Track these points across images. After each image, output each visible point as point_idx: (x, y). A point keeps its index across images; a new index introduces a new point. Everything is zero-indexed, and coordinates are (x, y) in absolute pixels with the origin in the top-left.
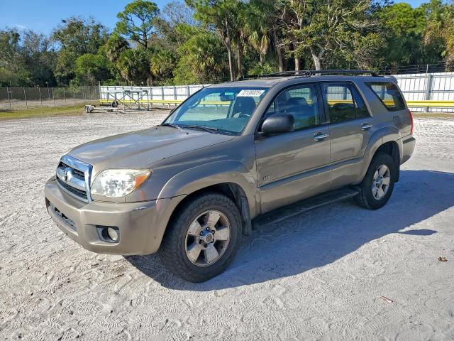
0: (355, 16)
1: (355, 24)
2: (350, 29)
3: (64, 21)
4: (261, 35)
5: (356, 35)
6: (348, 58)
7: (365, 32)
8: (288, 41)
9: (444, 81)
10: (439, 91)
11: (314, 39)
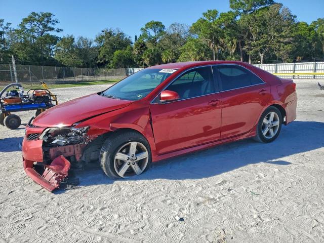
0: (281, 36)
1: (281, 40)
2: (279, 42)
3: (103, 31)
4: (233, 43)
5: (282, 44)
6: (277, 55)
7: (286, 44)
8: (247, 47)
9: (322, 65)
10: (319, 70)
11: (262, 46)
